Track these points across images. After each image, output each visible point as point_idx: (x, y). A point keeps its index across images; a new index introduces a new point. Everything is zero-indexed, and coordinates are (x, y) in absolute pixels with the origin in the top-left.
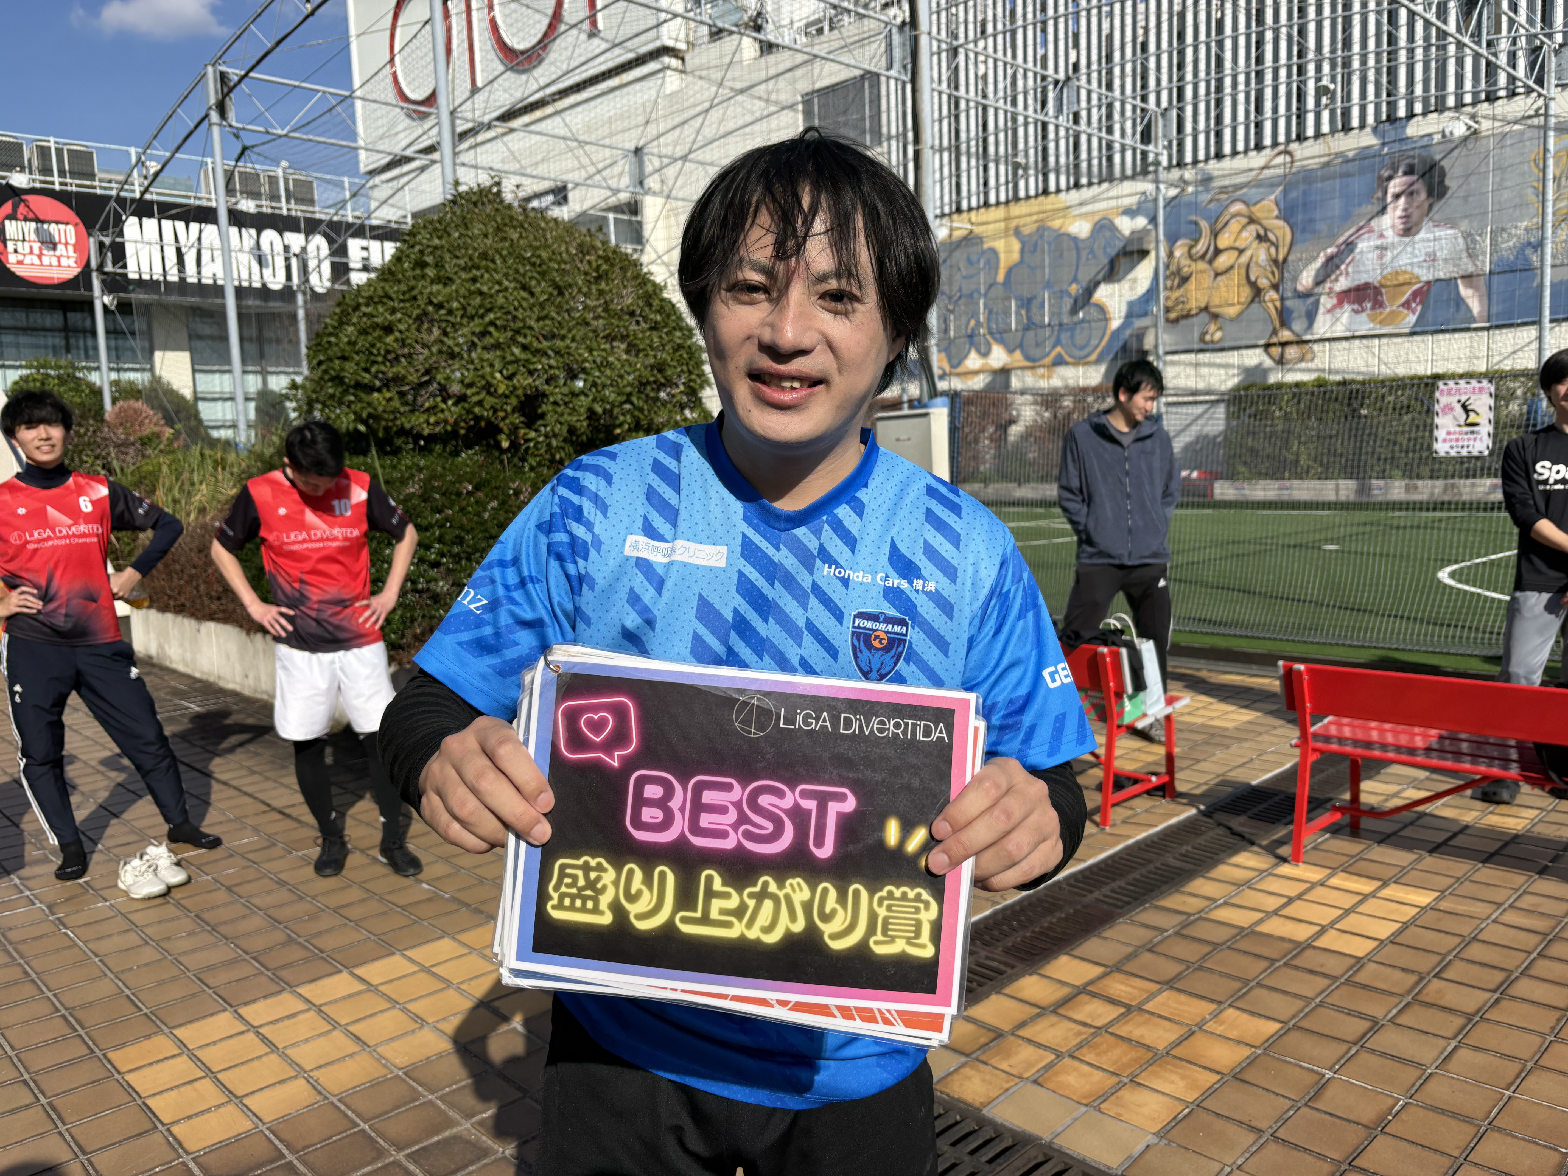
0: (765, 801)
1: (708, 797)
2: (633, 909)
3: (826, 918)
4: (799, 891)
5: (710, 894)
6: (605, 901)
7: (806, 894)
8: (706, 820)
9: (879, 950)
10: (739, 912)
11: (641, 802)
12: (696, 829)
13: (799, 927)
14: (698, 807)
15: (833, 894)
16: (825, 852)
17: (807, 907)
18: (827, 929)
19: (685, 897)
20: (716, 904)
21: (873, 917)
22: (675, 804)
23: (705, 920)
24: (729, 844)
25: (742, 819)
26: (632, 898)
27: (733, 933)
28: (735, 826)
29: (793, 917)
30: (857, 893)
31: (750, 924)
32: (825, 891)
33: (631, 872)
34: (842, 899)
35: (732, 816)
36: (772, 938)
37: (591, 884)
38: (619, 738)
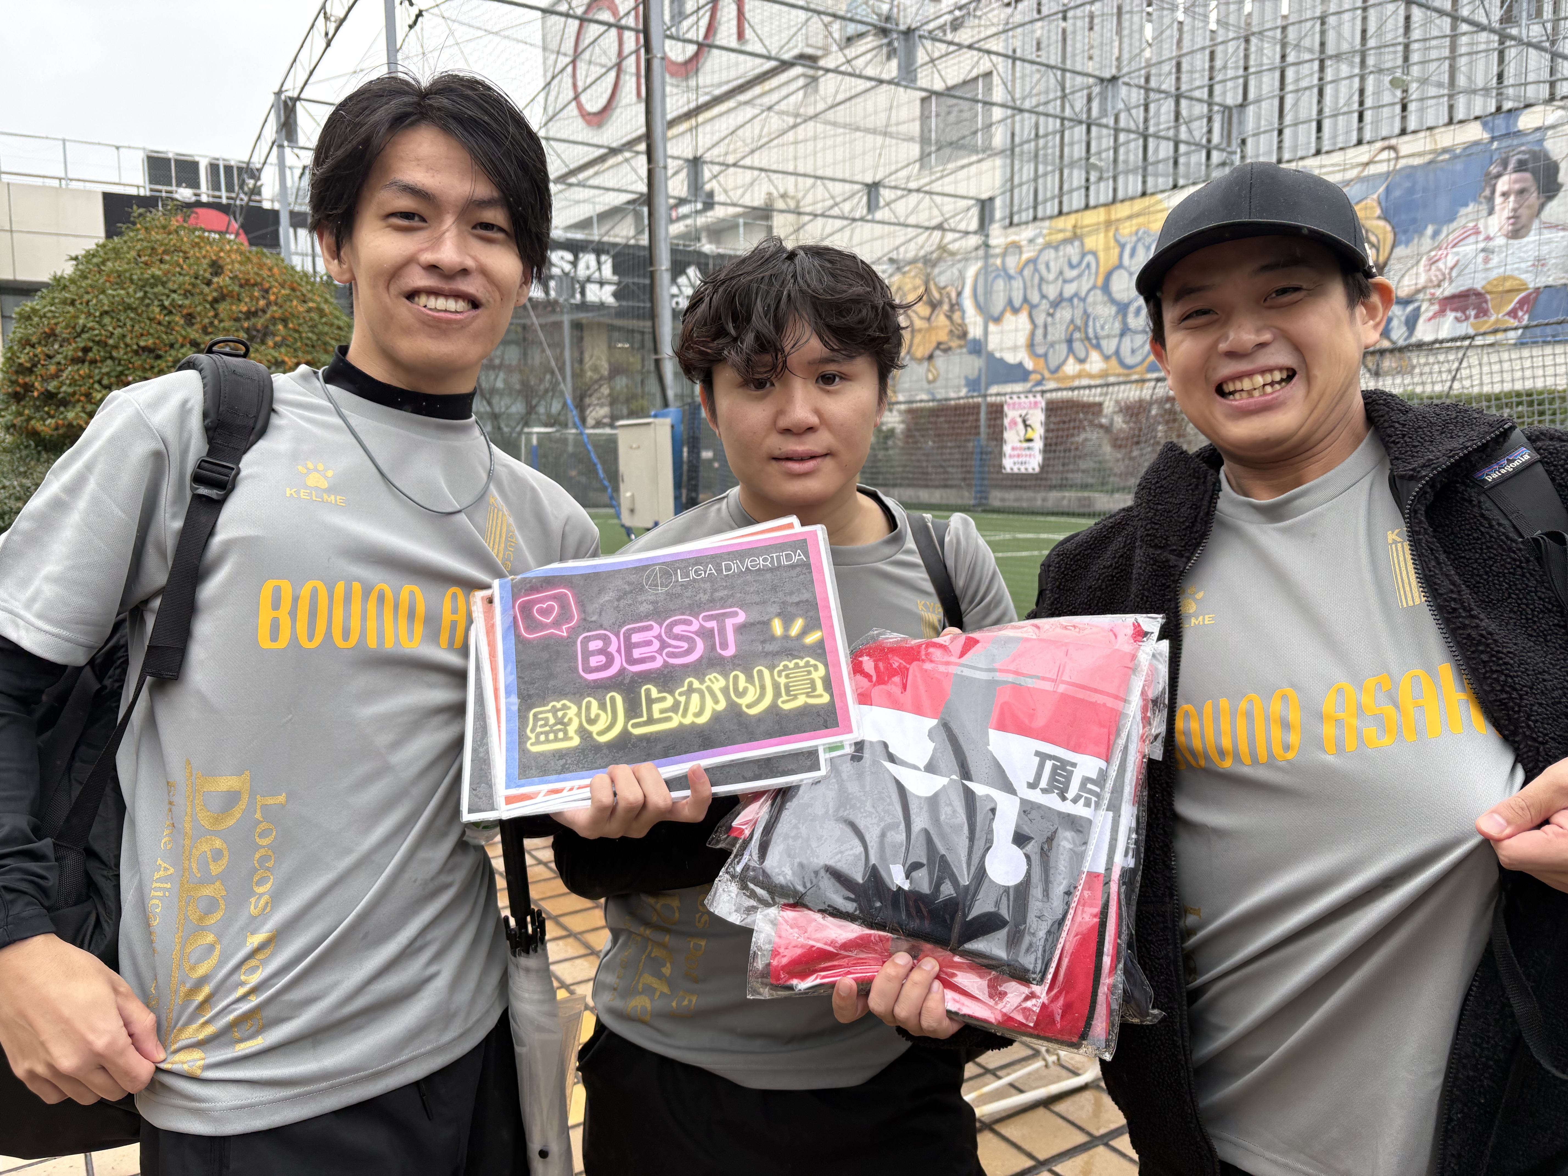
0: (677, 630)
1: (636, 638)
2: (594, 729)
3: (741, 694)
4: (716, 681)
5: (650, 701)
6: (572, 729)
7: (722, 682)
8: (637, 653)
9: (787, 707)
10: (675, 708)
11: (587, 654)
12: (631, 661)
13: (722, 706)
14: (630, 646)
15: (742, 678)
16: (730, 651)
17: (725, 691)
18: (743, 702)
19: (632, 709)
20: (656, 707)
21: (776, 686)
22: (613, 649)
23: (651, 721)
24: (658, 663)
25: (664, 645)
26: (592, 722)
27: (673, 724)
28: (660, 651)
29: (716, 702)
30: (760, 673)
31: (684, 715)
32: (736, 678)
33: (589, 703)
34: (750, 679)
35: (656, 644)
36: (703, 719)
37: (560, 722)
38: (565, 615)
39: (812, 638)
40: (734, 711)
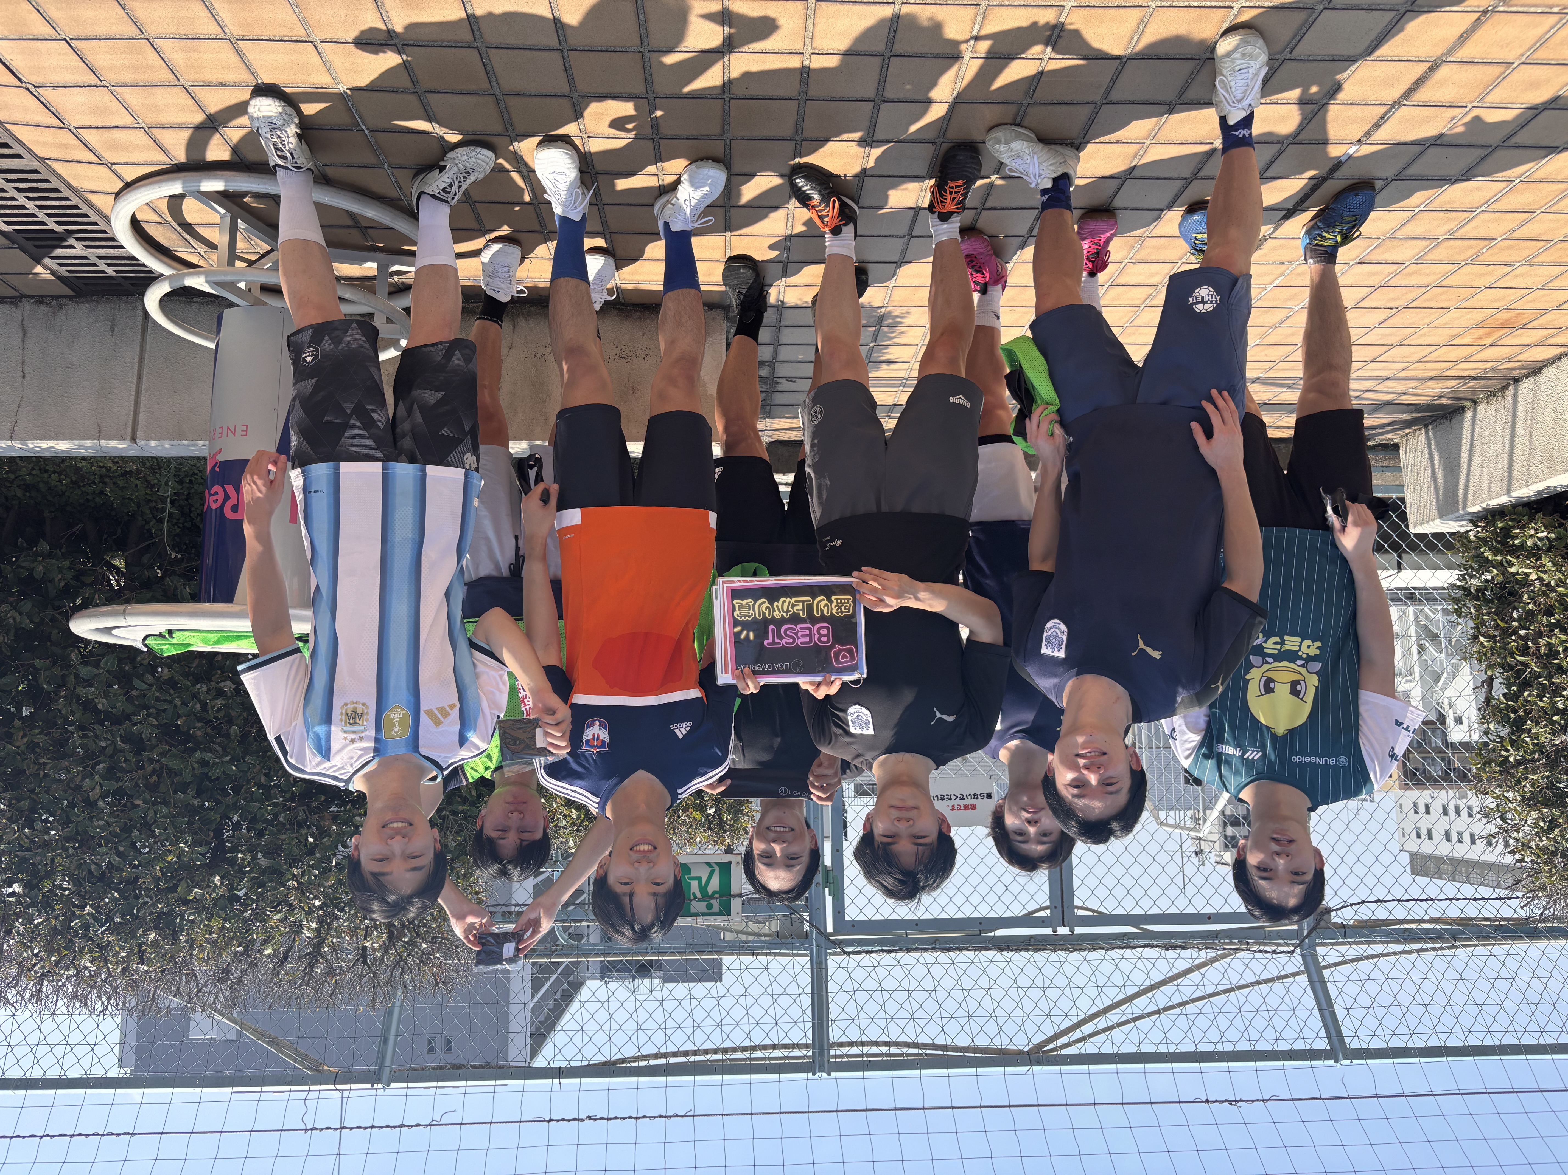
0: (791, 640)
1: (807, 639)
2: (826, 602)
3: (767, 607)
4: (777, 615)
5: (803, 610)
6: (835, 603)
7: (775, 614)
8: (807, 632)
9: (750, 601)
10: (793, 606)
11: (828, 635)
12: (810, 629)
13: (775, 604)
14: (810, 636)
15: (767, 615)
16: (771, 627)
17: (774, 611)
18: (767, 604)
19: (810, 607)
20: (800, 607)
21: (754, 610)
22: (817, 636)
23: (803, 602)
24: (799, 626)
25: (796, 634)
26: (826, 605)
27: (794, 599)
28: (798, 631)
29: (777, 606)
30: (760, 616)
31: (790, 602)
32: (769, 615)
33: (828, 613)
34: (764, 613)
35: (799, 634)
36: (783, 599)
37: (840, 608)
38: (837, 654)
39: (738, 629)
40: (771, 602)
